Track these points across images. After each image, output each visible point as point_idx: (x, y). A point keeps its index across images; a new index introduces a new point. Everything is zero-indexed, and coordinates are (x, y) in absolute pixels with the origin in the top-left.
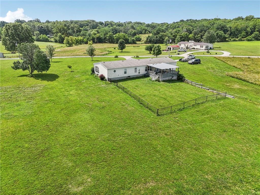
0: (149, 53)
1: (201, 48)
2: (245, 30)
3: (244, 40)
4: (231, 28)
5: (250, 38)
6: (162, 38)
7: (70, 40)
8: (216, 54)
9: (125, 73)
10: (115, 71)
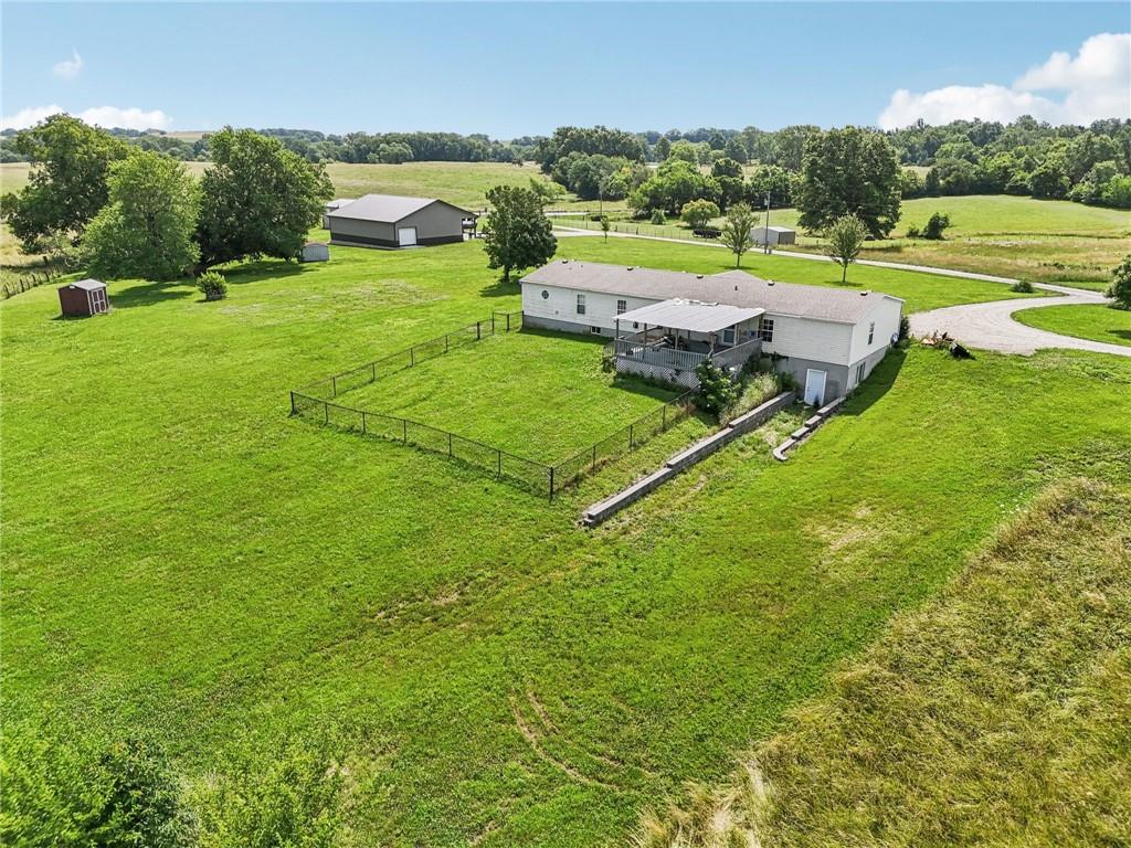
9: (581, 310)
10: (545, 295)
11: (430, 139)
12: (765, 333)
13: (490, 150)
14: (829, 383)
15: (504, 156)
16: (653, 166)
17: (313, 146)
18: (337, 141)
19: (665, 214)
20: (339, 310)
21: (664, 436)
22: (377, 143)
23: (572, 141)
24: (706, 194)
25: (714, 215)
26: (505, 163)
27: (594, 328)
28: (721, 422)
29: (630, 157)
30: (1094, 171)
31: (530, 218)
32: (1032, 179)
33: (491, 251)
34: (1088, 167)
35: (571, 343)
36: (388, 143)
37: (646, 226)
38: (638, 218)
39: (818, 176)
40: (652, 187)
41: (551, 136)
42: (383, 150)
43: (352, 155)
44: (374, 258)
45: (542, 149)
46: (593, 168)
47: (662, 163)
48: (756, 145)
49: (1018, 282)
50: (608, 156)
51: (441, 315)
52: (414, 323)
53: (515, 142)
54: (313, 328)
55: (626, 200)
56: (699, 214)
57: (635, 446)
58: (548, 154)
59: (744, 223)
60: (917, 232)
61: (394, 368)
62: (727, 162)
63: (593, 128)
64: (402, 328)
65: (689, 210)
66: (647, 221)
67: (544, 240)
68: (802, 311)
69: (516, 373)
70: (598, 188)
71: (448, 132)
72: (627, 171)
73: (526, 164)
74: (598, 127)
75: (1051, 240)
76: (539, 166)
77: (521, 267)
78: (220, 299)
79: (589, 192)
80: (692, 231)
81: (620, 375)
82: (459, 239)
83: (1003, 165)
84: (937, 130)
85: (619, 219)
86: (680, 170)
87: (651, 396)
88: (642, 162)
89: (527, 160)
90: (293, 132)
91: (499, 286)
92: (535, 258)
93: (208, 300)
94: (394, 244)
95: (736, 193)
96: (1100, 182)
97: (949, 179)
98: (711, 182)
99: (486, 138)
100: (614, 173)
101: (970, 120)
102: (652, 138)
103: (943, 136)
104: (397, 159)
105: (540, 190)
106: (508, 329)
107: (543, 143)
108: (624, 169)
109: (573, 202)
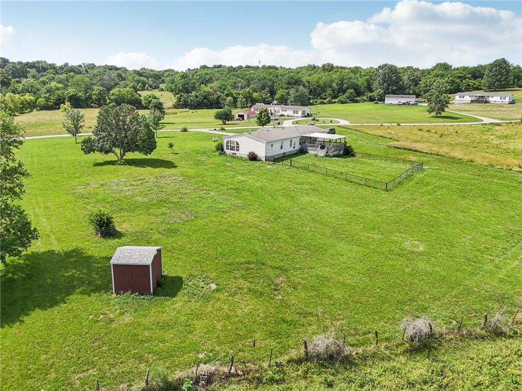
0: (222, 123)
1: (295, 115)
2: (330, 87)
3: (335, 102)
4: (309, 82)
5: (344, 98)
6: (207, 99)
7: (10, 100)
8: (331, 122)
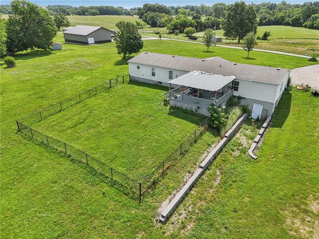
9: (153, 74)
10: (138, 68)
11: (105, 8)
12: (235, 87)
13: (123, 12)
14: (264, 110)
15: (128, 14)
16: (174, 17)
17: (68, 10)
18: (76, 9)
19: (179, 32)
20: (58, 72)
21: (196, 145)
22: (88, 9)
23: (149, 8)
24: (191, 25)
25: (194, 32)
26: (128, 16)
27: (159, 82)
28: (221, 135)
29: (167, 13)
30: (312, 17)
31: (133, 34)
32: (292, 20)
33: (118, 47)
34: (309, 16)
35: (150, 89)
36: (91, 9)
37: (173, 36)
38: (170, 33)
39: (231, 19)
40: (174, 23)
41: (142, 7)
42: (90, 11)
43: (80, 13)
44: (78, 49)
45: (139, 11)
46: (155, 17)
47: (176, 16)
48: (204, 10)
49: (311, 57)
50: (160, 13)
51: (97, 74)
52: (85, 78)
53: (131, 9)
54: (44, 81)
55: (166, 27)
56: (190, 32)
57: (182, 154)
58: (141, 13)
59: (210, 35)
60: (259, 38)
61: (73, 103)
62: (197, 15)
63: (155, 4)
64: (80, 81)
65: (186, 31)
66: (173, 34)
67: (139, 43)
68: (252, 78)
69: (125, 107)
70: (157, 23)
71: (110, 6)
72: (166, 18)
73: (134, 16)
74: (156, 4)
75: (304, 40)
76: (138, 17)
77: (130, 53)
78: (13, 67)
79: (154, 24)
80: (188, 38)
81: (172, 108)
82: (110, 41)
83: (282, 16)
84: (258, 5)
85: (164, 33)
86: (182, 17)
87: (187, 120)
88: (170, 15)
89: (135, 15)
90: (63, 6)
91: (122, 61)
92: (135, 50)
93: (8, 67)
94: (86, 43)
95: (201, 25)
96: (313, 21)
97: (266, 20)
98: (193, 21)
99: (122, 8)
100: (162, 18)
101: (267, 3)
102: (173, 8)
103: (260, 7)
104: (94, 14)
105: (138, 24)
106: (124, 82)
107: (139, 9)
108: (165, 17)
109: (149, 28)
